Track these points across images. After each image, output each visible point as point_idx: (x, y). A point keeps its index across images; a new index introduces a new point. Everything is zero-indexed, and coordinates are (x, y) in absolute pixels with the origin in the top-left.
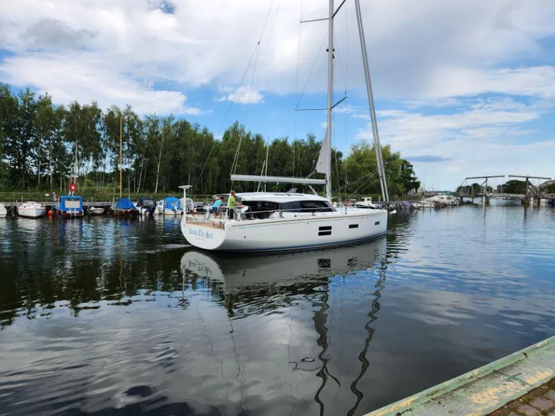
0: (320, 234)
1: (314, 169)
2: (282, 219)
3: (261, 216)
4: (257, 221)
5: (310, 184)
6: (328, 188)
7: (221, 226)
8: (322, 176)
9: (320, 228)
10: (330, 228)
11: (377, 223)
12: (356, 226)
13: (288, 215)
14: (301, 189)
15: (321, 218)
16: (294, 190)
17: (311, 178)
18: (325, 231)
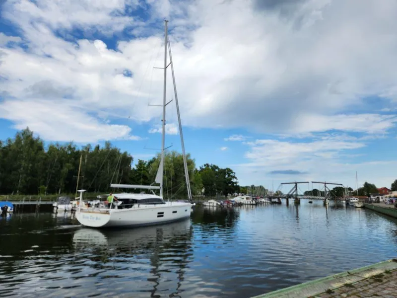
0: (158, 216)
1: (154, 181)
2: (139, 208)
3: (128, 207)
4: (127, 209)
5: (151, 189)
6: (161, 191)
7: (107, 213)
8: (158, 185)
9: (159, 213)
10: (163, 213)
11: (186, 210)
12: (176, 212)
13: (142, 206)
14: (148, 192)
15: (159, 207)
16: (144, 192)
17: (153, 185)
18: (161, 214)
